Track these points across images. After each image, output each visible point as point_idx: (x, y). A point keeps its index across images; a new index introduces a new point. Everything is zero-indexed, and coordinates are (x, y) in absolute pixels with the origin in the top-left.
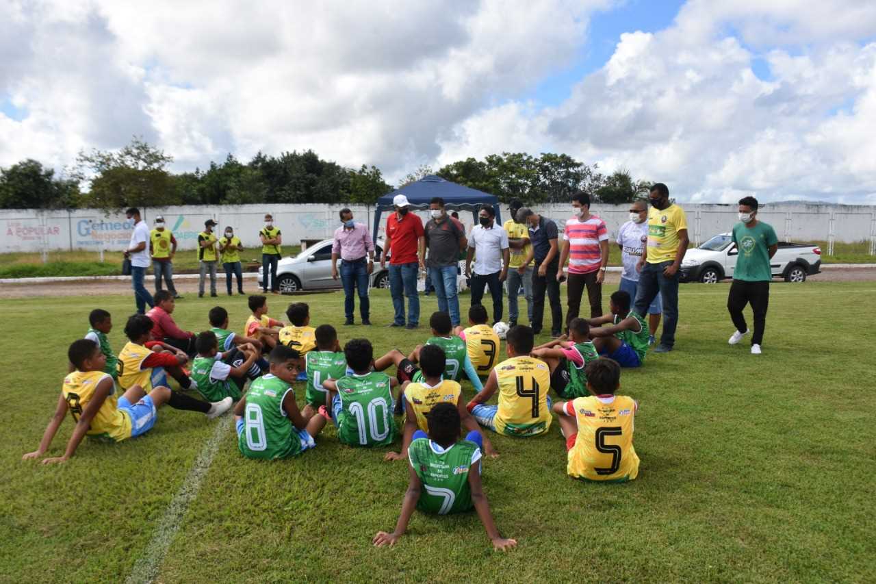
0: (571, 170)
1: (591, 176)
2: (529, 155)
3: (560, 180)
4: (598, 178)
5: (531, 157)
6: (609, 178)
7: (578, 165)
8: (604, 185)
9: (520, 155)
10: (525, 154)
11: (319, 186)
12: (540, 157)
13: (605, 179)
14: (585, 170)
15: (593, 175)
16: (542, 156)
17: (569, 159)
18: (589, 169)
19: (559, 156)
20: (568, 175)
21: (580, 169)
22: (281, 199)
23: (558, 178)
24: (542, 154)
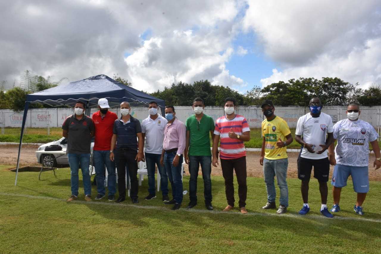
0: (341, 87)
1: (354, 90)
2: (315, 79)
3: (334, 93)
4: (359, 91)
5: (316, 80)
6: (366, 91)
7: (346, 84)
8: (363, 95)
9: (310, 79)
10: (313, 78)
11: (207, 98)
12: (321, 80)
13: (364, 92)
14: (350, 86)
15: (356, 89)
16: (323, 79)
17: (339, 80)
18: (353, 86)
19: (333, 79)
20: (339, 90)
21: (347, 86)
22: (189, 104)
23: (333, 92)
24: (323, 78)
